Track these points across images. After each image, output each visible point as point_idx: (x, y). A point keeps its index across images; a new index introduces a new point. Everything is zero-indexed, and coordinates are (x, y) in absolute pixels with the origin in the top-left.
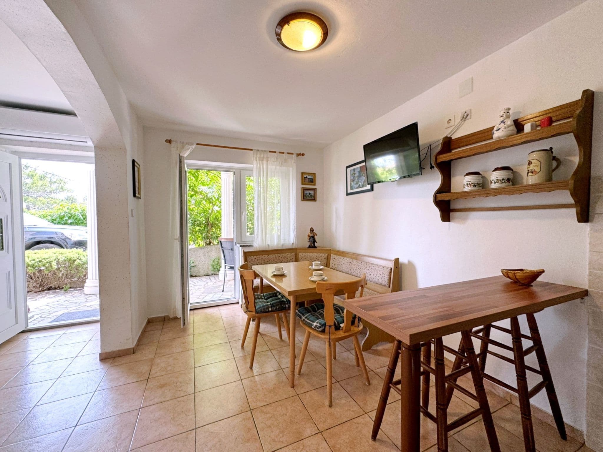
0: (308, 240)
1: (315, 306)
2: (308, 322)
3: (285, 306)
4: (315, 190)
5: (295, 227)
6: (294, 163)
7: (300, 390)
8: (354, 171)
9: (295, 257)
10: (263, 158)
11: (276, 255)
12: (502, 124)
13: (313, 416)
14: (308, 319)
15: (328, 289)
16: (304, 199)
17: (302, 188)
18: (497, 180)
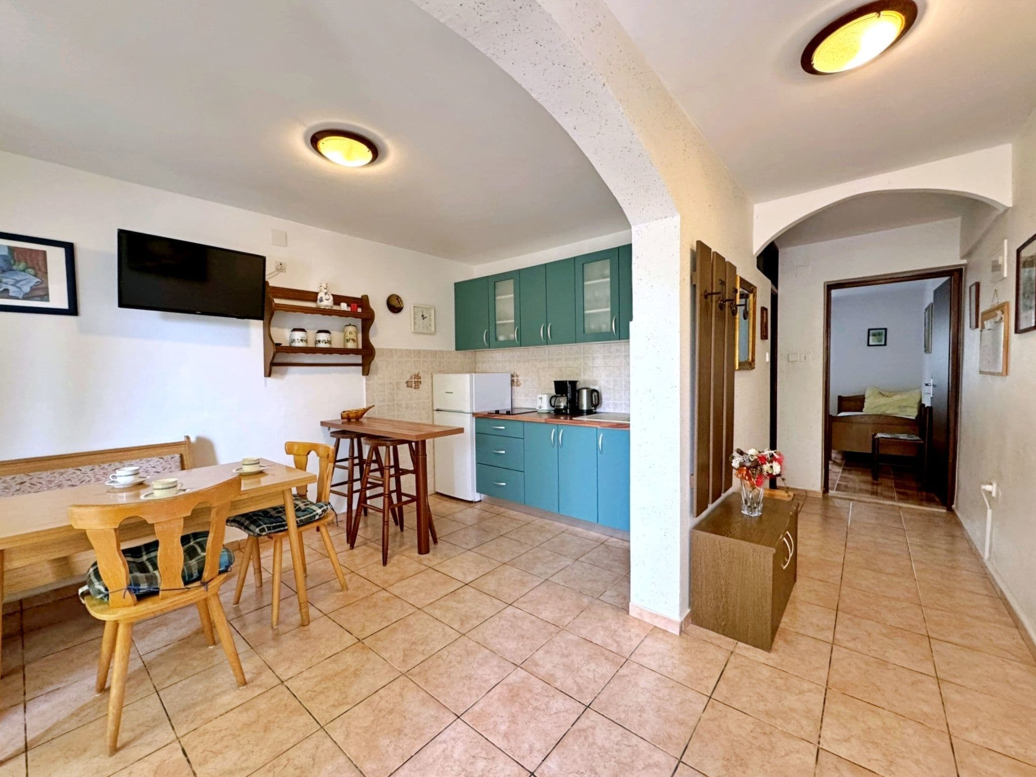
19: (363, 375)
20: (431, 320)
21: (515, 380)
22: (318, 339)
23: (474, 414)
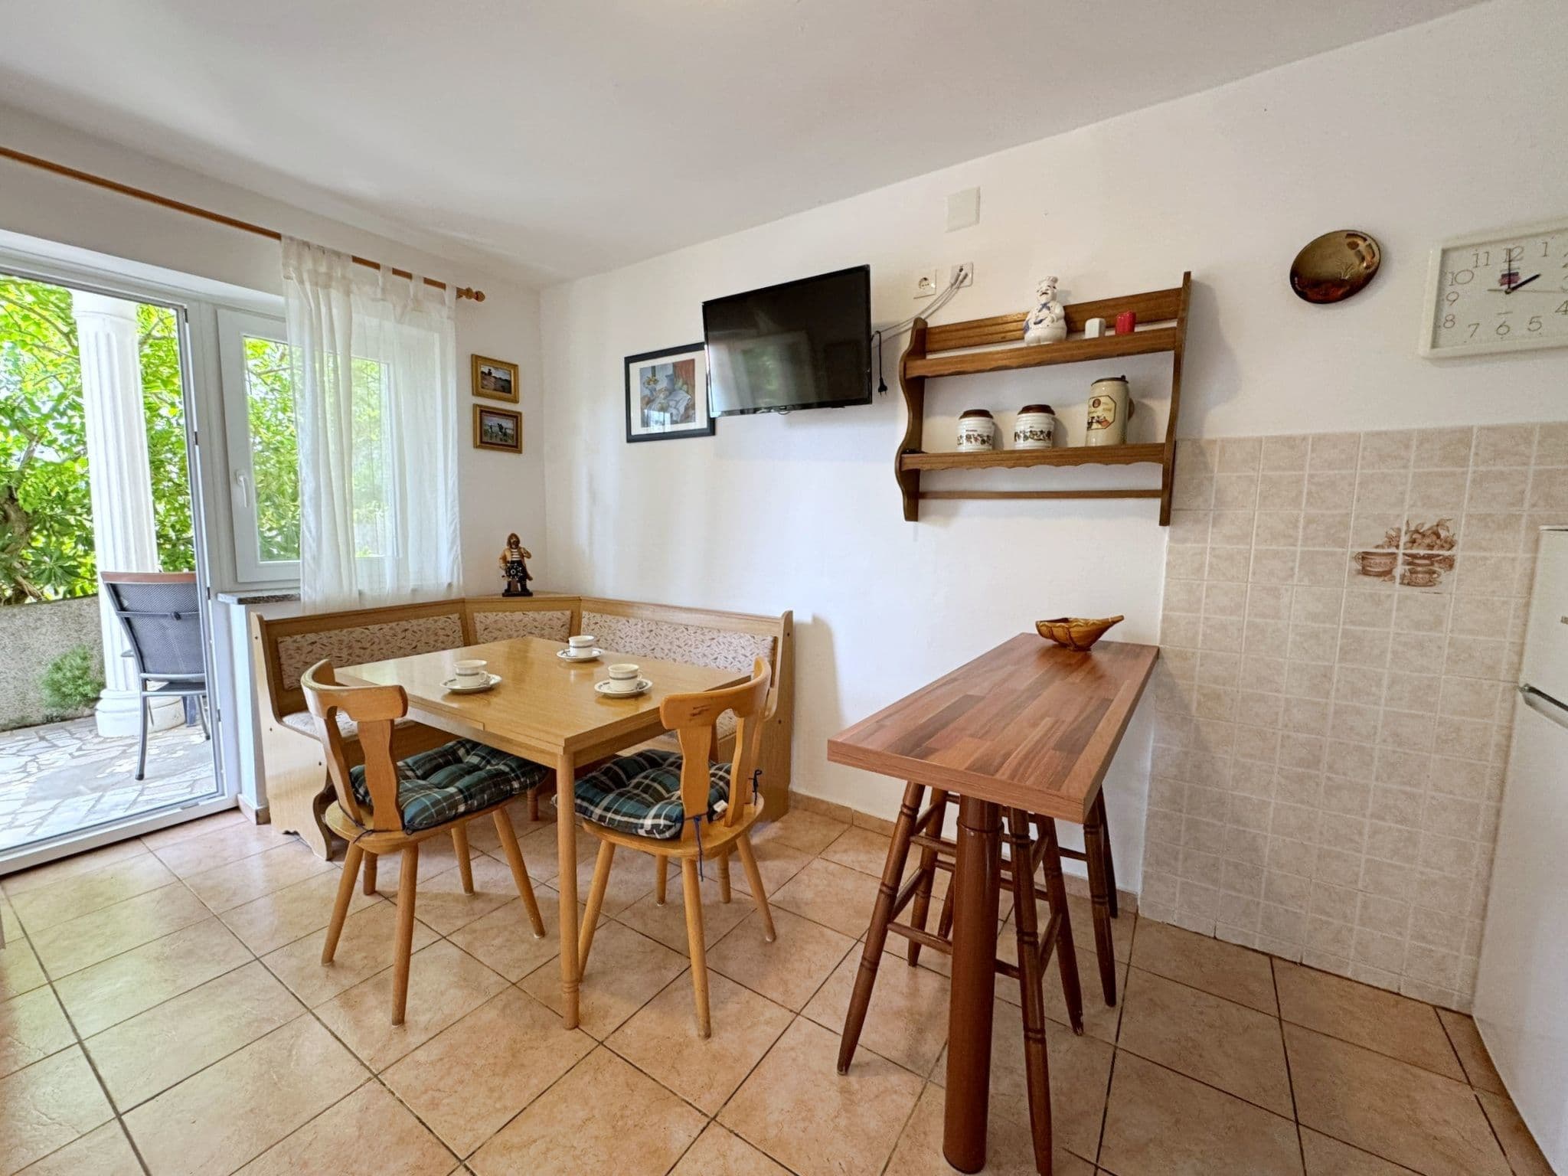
0: (504, 573)
1: (616, 768)
2: (619, 821)
3: (511, 785)
4: (516, 417)
5: (454, 531)
6: (449, 318)
7: (602, 1029)
8: (654, 375)
9: (462, 626)
10: (329, 276)
11: (394, 624)
12: (1045, 311)
13: (674, 1082)
14: (616, 812)
15: (700, 713)
16: (481, 442)
17: (475, 406)
18: (1031, 432)
19: (1159, 525)
22: (1020, 429)
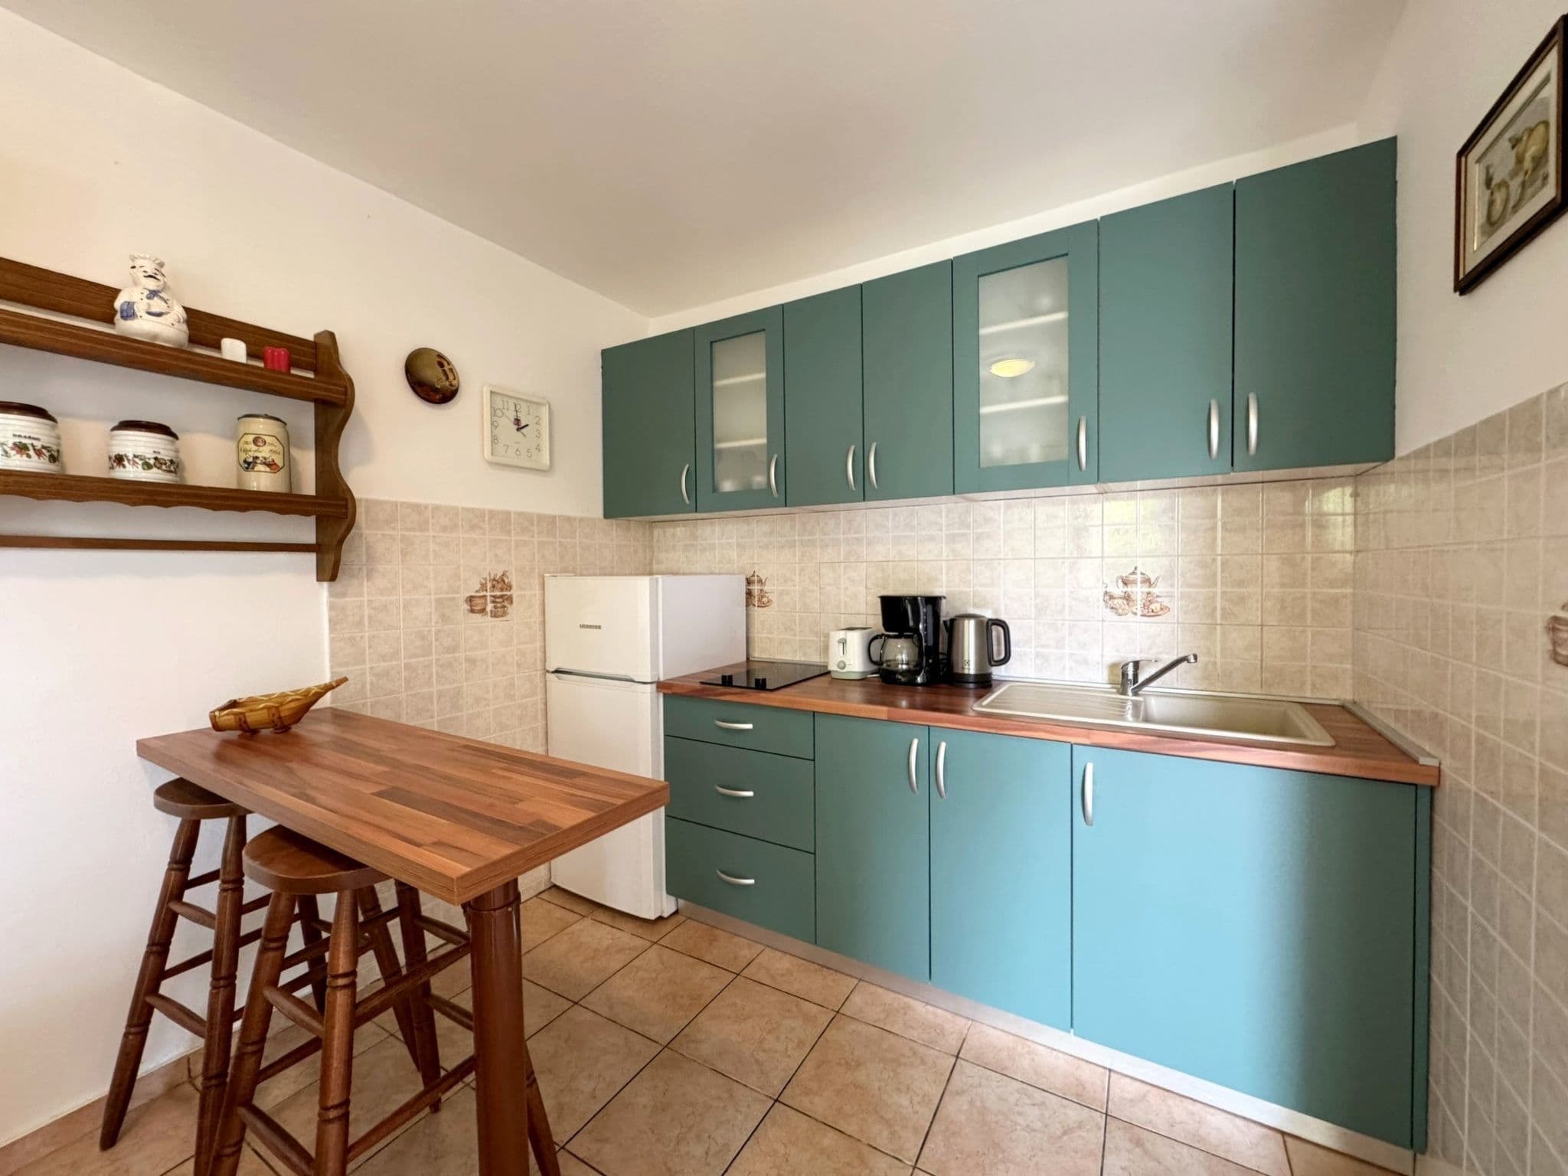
19: (320, 579)
20: (539, 436)
21: (756, 593)
22: (118, 450)
23: (661, 686)
